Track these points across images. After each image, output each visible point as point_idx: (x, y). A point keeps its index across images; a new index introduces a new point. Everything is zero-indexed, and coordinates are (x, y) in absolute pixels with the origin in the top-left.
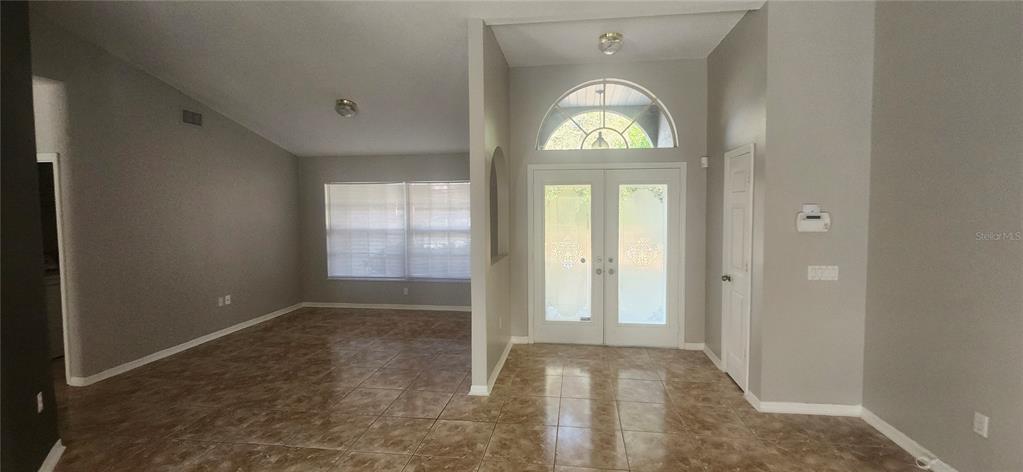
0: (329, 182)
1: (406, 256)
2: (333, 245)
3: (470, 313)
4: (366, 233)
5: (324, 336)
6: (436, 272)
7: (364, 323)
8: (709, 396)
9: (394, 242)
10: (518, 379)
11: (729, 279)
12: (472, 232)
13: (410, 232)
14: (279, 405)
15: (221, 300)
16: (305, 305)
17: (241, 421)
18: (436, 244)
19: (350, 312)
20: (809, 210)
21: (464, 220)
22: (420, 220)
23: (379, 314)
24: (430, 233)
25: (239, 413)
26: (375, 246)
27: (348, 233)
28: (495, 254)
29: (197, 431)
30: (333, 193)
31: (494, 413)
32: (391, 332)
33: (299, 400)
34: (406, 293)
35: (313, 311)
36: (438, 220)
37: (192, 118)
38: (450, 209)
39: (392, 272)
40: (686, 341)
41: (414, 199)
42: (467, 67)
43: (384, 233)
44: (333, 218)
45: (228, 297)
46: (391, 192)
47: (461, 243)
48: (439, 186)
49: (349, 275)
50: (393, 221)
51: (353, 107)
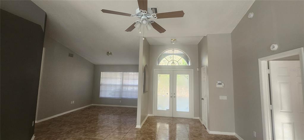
0: (102, 72)
1: (121, 92)
2: (102, 88)
3: (137, 108)
4: (111, 85)
5: (98, 113)
6: (129, 96)
7: (109, 110)
8: (197, 130)
9: (118, 88)
10: (149, 125)
11: (203, 99)
12: (139, 86)
13: (123, 85)
16: (92, 105)
18: (130, 89)
19: (105, 107)
20: (219, 82)
21: (137, 82)
22: (126, 82)
23: (113, 108)
24: (128, 86)
26: (113, 89)
27: (106, 85)
28: (144, 91)
29: (67, 134)
30: (103, 74)
31: (142, 132)
32: (116, 112)
33: (92, 128)
34: (120, 102)
35: (95, 107)
36: (131, 82)
37: (71, 55)
38: (134, 80)
39: (117, 96)
40: (194, 117)
41: (124, 77)
42: (139, 46)
43: (116, 85)
44: (102, 81)
45: (73, 101)
46: (118, 75)
47: (136, 89)
48: (130, 73)
49: (105, 97)
50: (118, 82)
51: (111, 54)
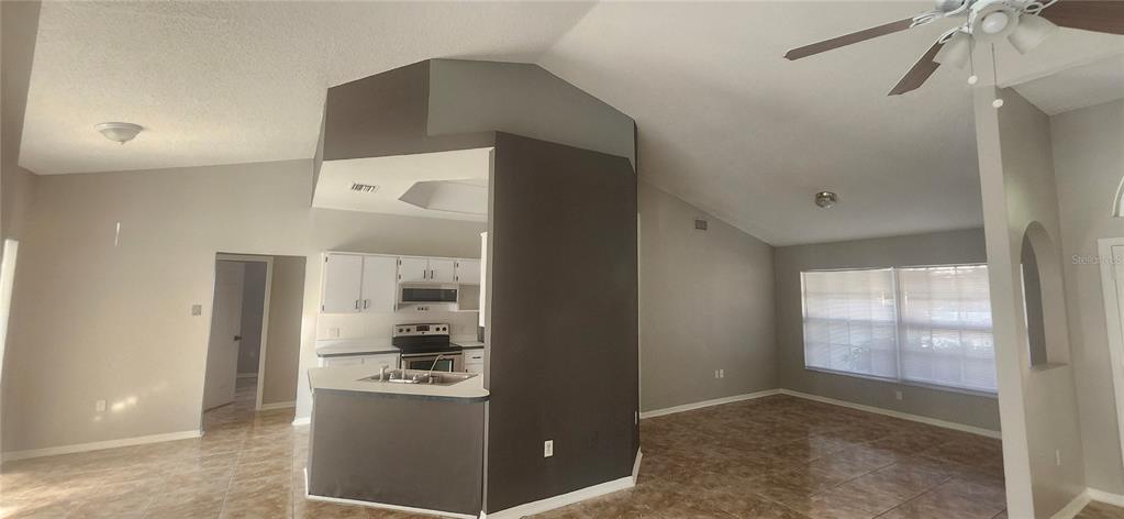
0: (805, 271)
1: (898, 352)
2: (810, 333)
4: (846, 324)
5: (806, 425)
6: (943, 376)
7: (848, 422)
9: (881, 337)
12: (996, 330)
13: (901, 325)
14: (776, 473)
15: (717, 372)
16: (782, 391)
17: (747, 475)
18: (940, 341)
21: (982, 314)
22: (916, 311)
23: (866, 416)
24: (933, 328)
25: (744, 469)
26: (857, 339)
27: (827, 323)
28: (1039, 357)
30: (809, 280)
32: (884, 439)
34: (900, 398)
35: (792, 400)
36: (943, 313)
37: (701, 225)
38: (960, 299)
39: (879, 370)
41: (905, 287)
43: (867, 325)
44: (810, 306)
45: (722, 371)
46: (877, 279)
47: (981, 343)
48: (940, 270)
49: (828, 367)
50: (878, 309)
51: (832, 198)
